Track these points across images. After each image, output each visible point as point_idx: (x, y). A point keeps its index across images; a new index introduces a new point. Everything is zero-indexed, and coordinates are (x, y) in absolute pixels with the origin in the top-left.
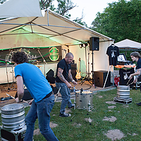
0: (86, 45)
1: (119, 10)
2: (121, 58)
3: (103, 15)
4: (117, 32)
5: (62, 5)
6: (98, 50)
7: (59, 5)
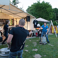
1: (38, 6)
2: (38, 25)
4: (36, 15)
5: (14, 2)
6: (30, 21)
7: (13, 1)
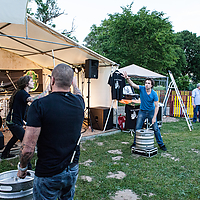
0: (79, 70)
1: (124, 24)
3: (100, 29)
5: (43, 10)
7: (39, 9)
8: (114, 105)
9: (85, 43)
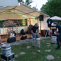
0: (38, 18)
3: (45, 5)
4: (51, 13)
6: (43, 21)
7: (26, 1)
8: (49, 29)
9: (40, 10)
